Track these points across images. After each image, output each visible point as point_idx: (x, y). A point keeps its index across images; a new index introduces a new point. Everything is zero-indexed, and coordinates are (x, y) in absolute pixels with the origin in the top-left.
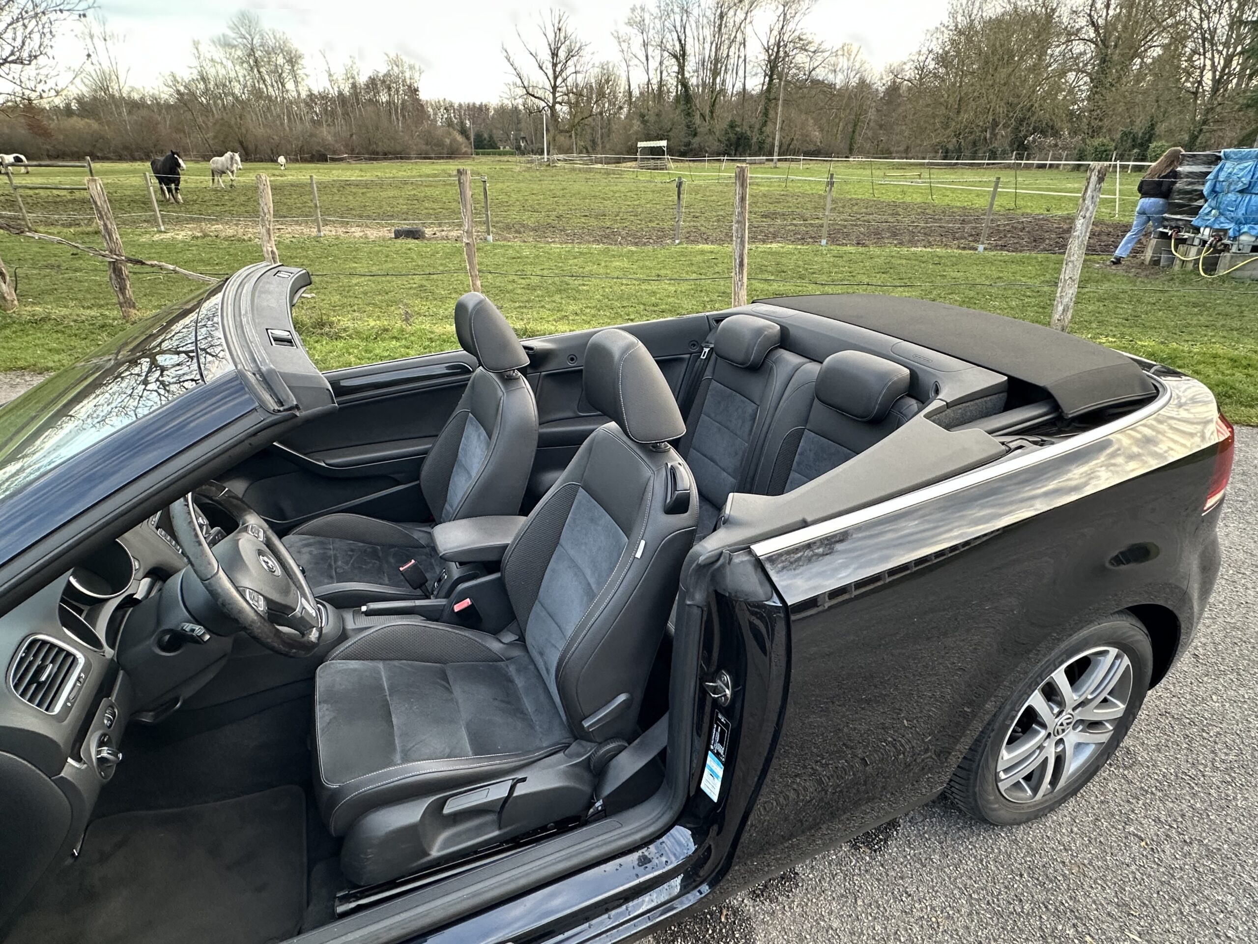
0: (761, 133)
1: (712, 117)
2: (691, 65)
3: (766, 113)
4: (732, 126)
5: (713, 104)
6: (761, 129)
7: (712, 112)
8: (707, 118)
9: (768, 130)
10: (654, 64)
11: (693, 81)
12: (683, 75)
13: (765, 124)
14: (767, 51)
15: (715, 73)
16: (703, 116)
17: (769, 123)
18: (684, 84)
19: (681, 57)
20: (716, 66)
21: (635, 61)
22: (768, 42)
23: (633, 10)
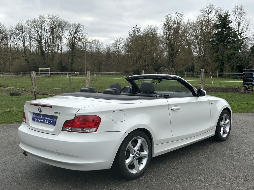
0: (72, 66)
1: (52, 60)
4: (61, 63)
5: (53, 57)
6: (71, 65)
7: (53, 59)
9: (74, 65)
13: (72, 63)
14: (69, 41)
17: (74, 63)
18: (41, 49)
19: (40, 42)
20: (53, 45)
22: (69, 38)
23: (18, 25)
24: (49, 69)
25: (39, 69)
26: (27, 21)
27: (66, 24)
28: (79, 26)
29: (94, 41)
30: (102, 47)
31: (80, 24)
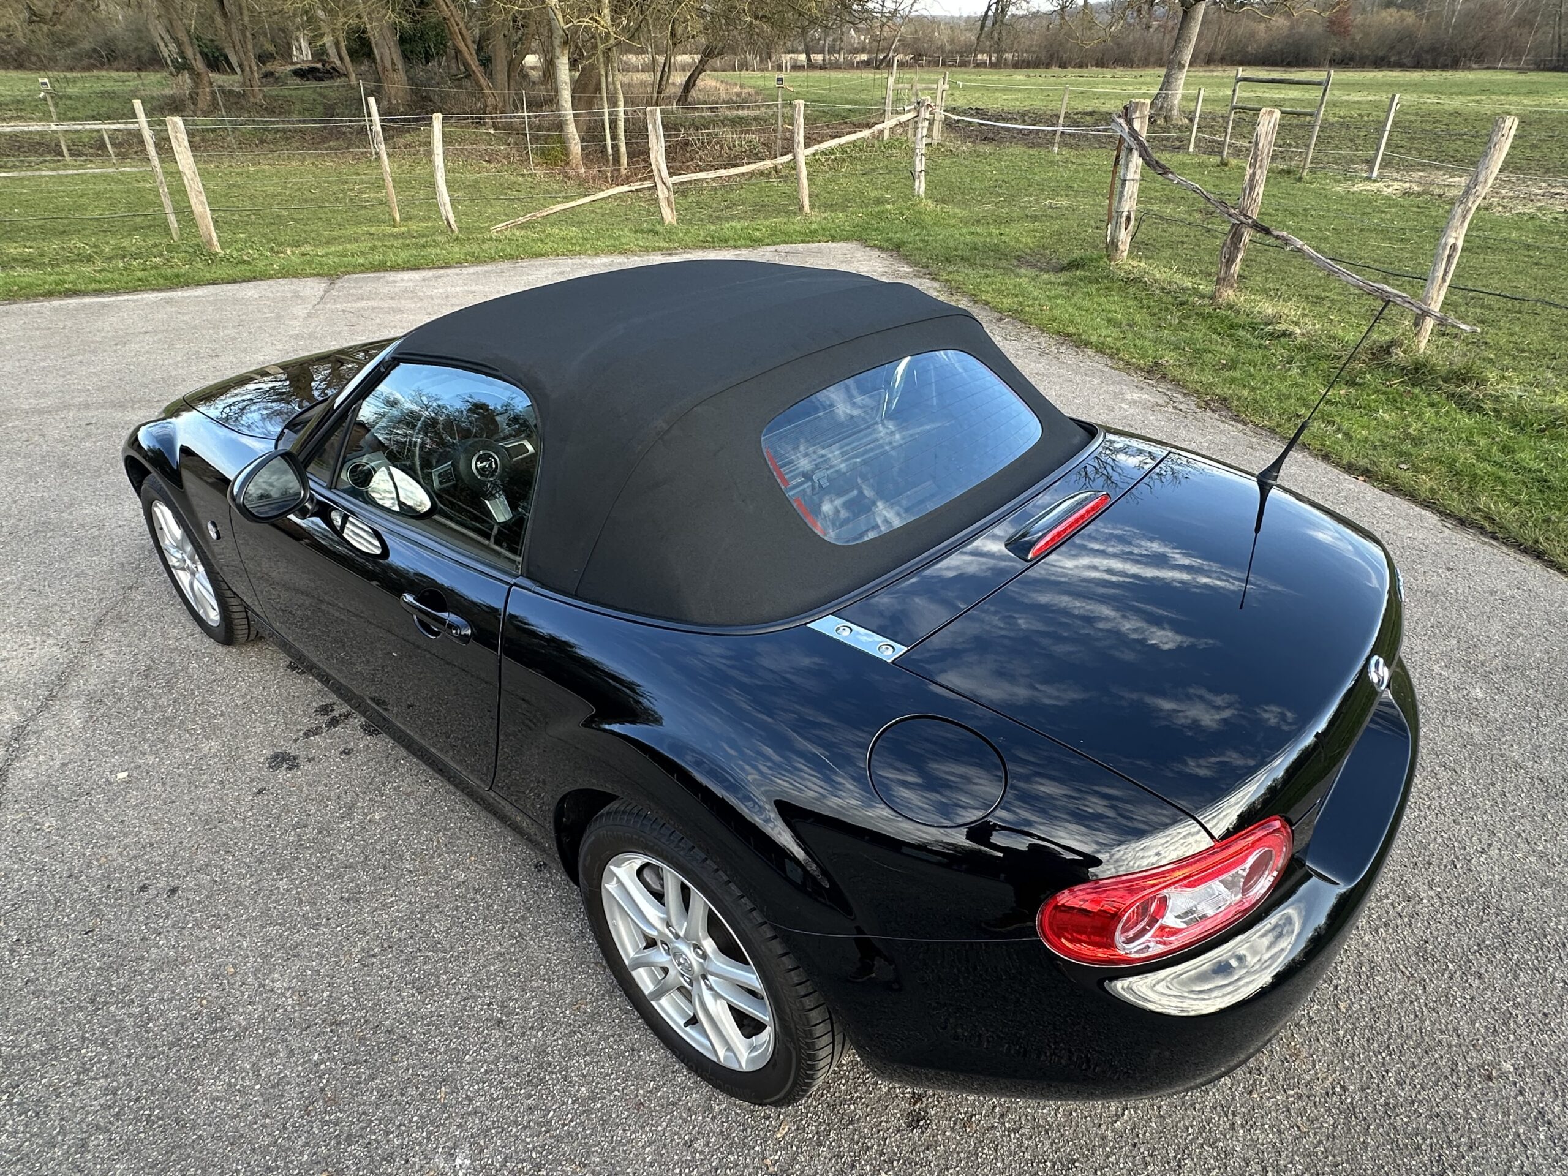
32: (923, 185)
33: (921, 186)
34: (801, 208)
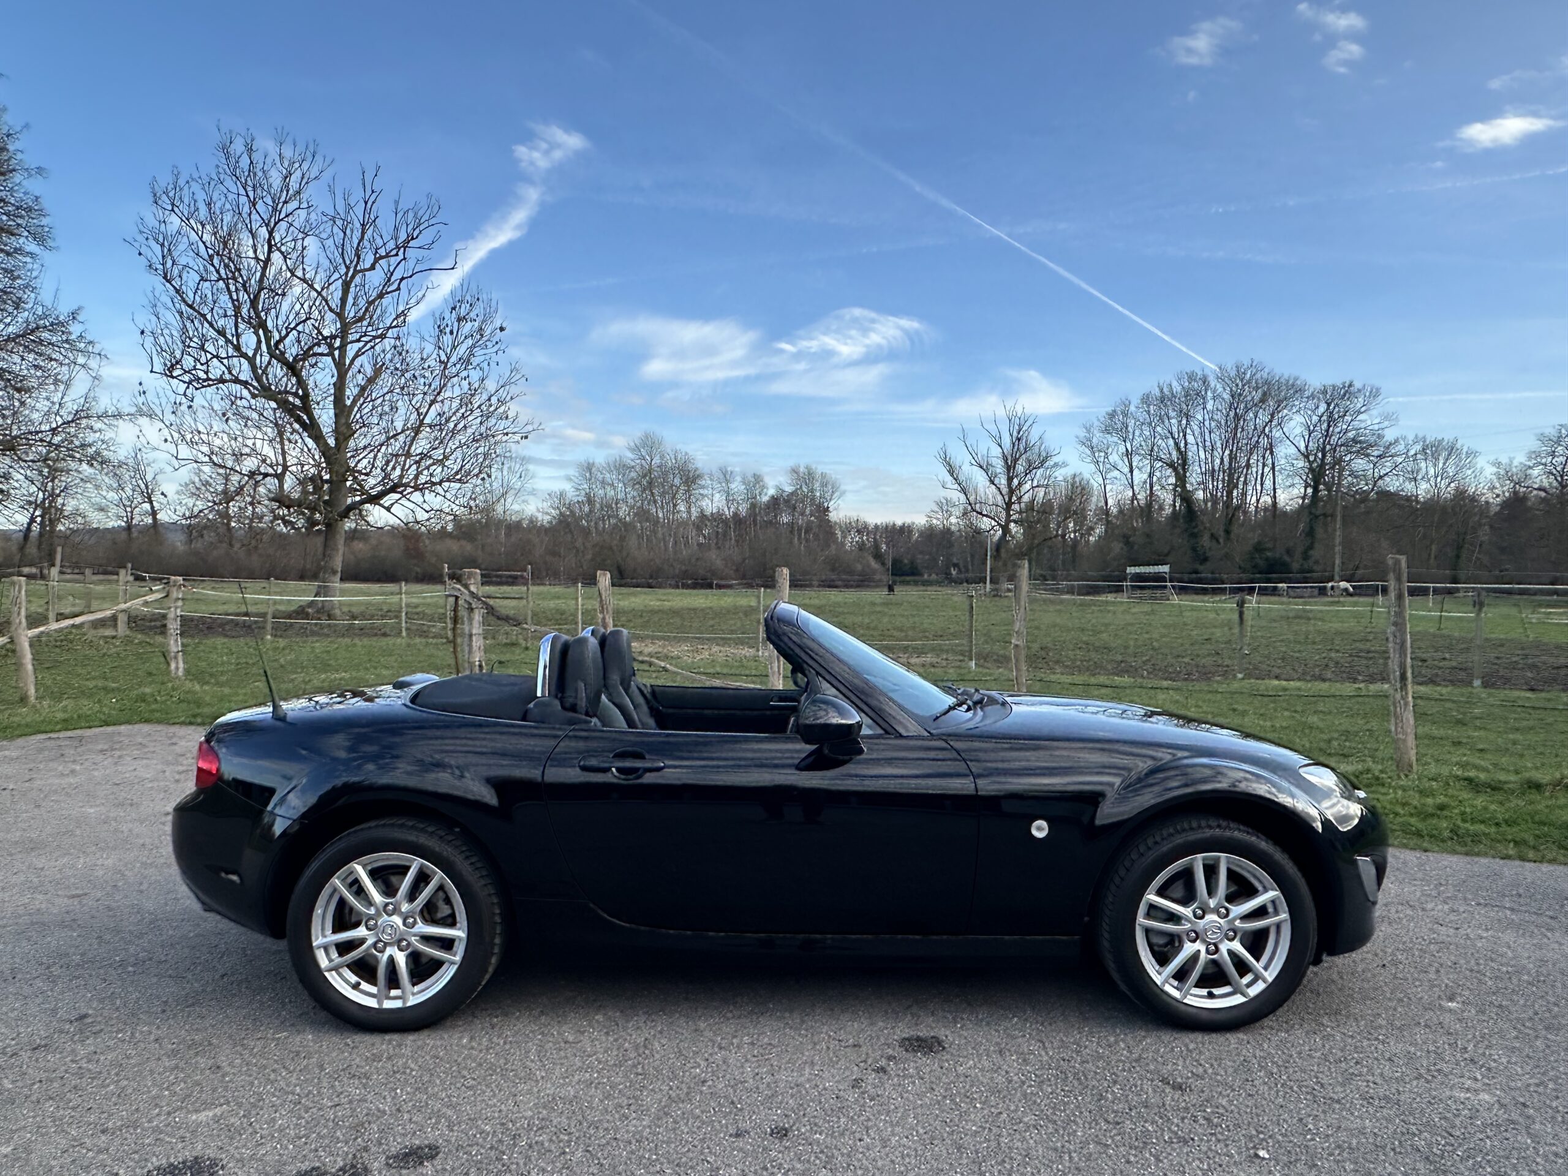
0: (1306, 556)
1: (1228, 538)
2: (1194, 477)
3: (1310, 533)
4: (1258, 548)
5: (1229, 522)
6: (1304, 553)
7: (1227, 532)
8: (1221, 540)
9: (1316, 553)
10: (1139, 477)
11: (1200, 495)
12: (1184, 487)
13: (1312, 546)
14: (1306, 457)
15: (1231, 485)
16: (1213, 537)
17: (1317, 545)
18: (1186, 498)
19: (1180, 467)
20: (1232, 476)
21: (1116, 473)
22: (1307, 447)
23: (1112, 415)
24: (1165, 569)
25: (1131, 570)
26: (1146, 400)
27: (1296, 390)
28: (1347, 392)
29: (1432, 450)
30: (1469, 472)
31: (1350, 385)
32: (181, 665)
33: (178, 667)
34: (23, 700)
